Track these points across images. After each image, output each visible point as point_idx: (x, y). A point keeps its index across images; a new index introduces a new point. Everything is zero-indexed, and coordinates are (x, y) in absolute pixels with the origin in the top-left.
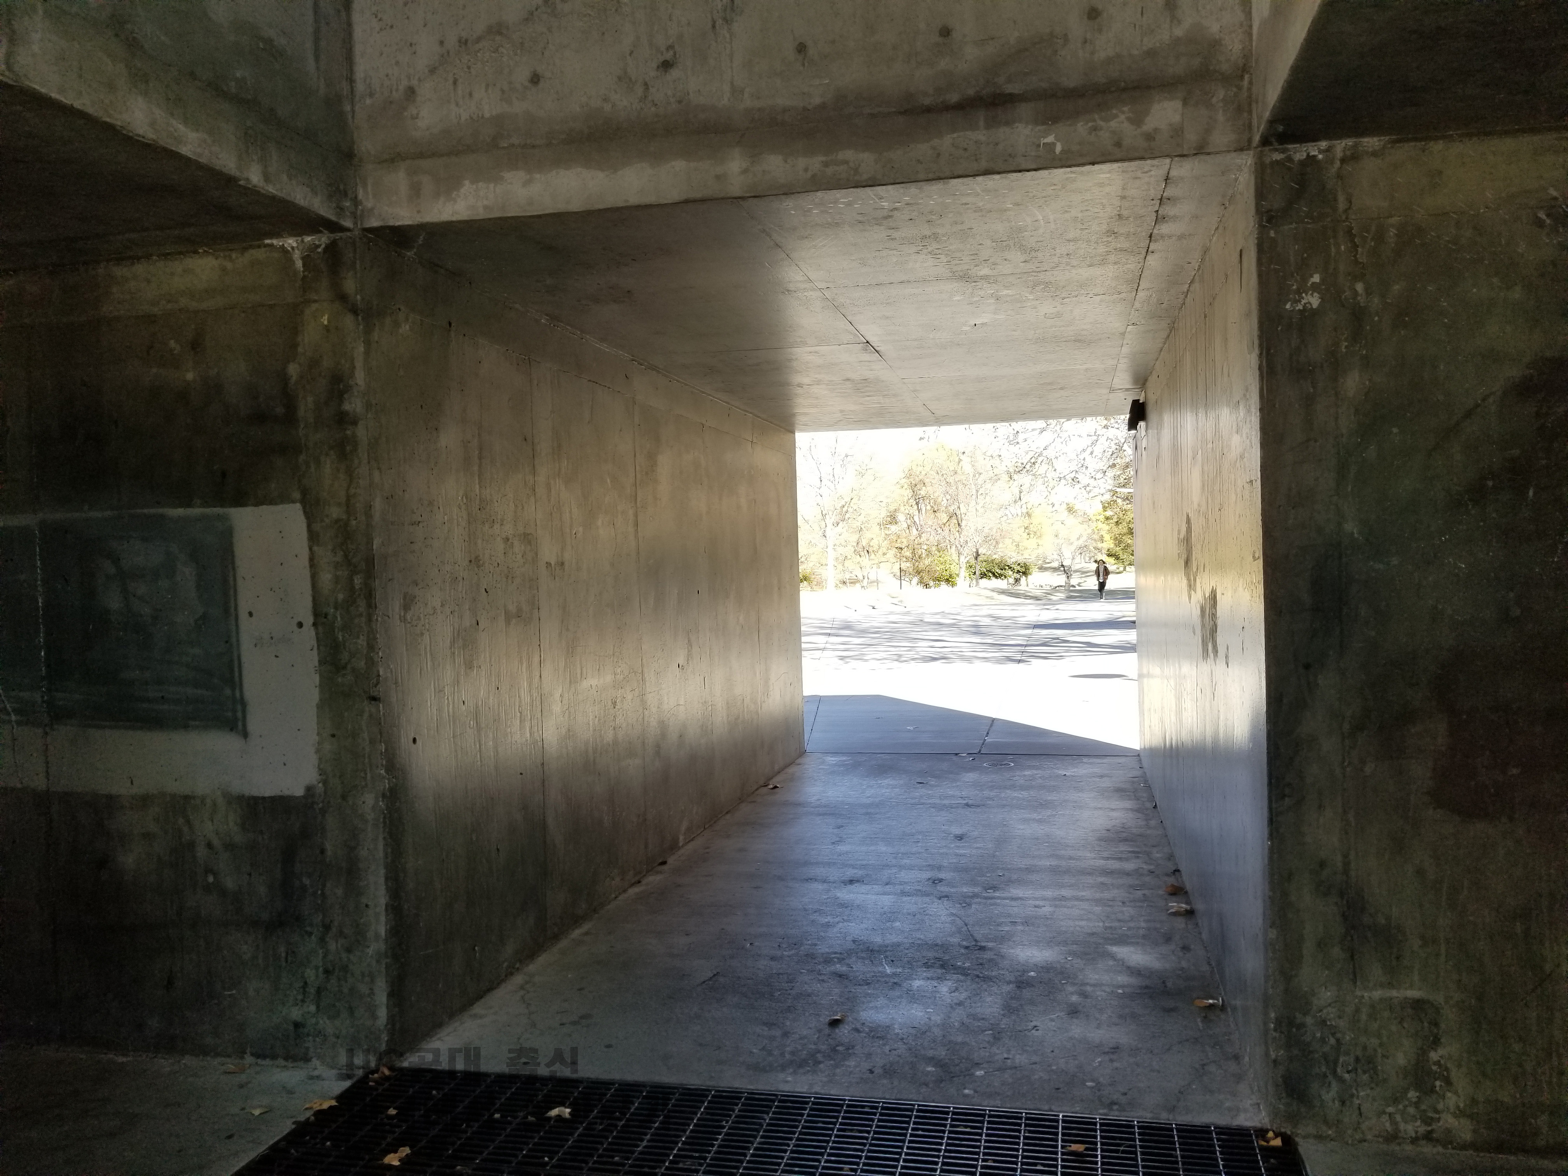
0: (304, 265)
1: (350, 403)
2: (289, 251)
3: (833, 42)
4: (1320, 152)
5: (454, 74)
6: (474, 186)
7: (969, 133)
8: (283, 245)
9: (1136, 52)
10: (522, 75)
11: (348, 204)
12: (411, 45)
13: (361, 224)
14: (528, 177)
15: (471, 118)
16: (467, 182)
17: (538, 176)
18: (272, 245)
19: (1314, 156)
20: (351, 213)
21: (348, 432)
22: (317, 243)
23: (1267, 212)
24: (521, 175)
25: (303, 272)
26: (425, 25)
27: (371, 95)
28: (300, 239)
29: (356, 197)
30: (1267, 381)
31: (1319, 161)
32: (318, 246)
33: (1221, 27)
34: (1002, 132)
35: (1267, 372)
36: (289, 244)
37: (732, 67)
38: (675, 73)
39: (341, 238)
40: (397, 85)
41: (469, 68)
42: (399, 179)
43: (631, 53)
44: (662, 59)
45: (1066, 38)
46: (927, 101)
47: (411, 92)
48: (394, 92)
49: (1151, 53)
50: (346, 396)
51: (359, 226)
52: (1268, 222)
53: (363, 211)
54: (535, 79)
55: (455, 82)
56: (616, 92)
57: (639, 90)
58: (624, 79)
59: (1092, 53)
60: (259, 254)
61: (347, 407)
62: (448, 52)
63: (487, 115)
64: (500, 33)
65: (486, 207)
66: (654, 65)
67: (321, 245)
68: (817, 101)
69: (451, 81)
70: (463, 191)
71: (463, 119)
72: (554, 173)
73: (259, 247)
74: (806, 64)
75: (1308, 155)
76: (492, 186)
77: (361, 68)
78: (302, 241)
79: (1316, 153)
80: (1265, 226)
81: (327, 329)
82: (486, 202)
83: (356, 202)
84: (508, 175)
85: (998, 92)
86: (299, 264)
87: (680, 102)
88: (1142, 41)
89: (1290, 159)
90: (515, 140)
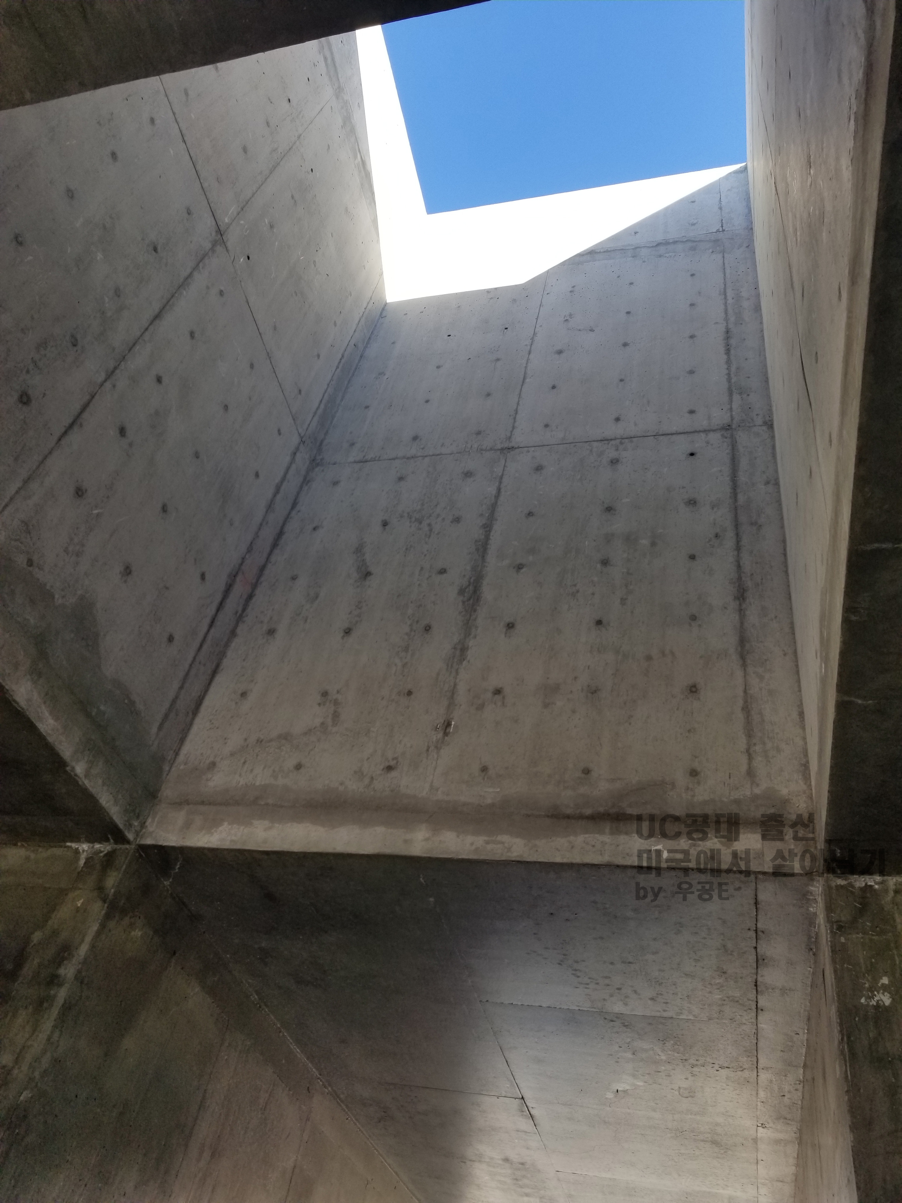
0: (85, 863)
1: (66, 969)
2: (80, 852)
3: (507, 768)
4: (876, 883)
5: (246, 758)
6: (230, 827)
7: (597, 835)
8: (78, 848)
9: (725, 800)
10: (291, 763)
11: (136, 824)
12: (225, 739)
13: (140, 841)
14: (270, 825)
15: (246, 784)
16: (226, 824)
17: (277, 825)
18: (71, 847)
19: (871, 886)
20: (136, 831)
21: (52, 992)
22: (102, 849)
23: (837, 922)
24: (266, 823)
25: (83, 867)
26: (239, 729)
27: (186, 764)
28: (91, 845)
29: (144, 823)
30: (850, 1066)
31: (875, 890)
32: (101, 852)
33: (789, 791)
34: (622, 838)
35: (849, 1057)
36: (83, 848)
37: (434, 775)
38: (394, 774)
39: (121, 849)
40: (206, 759)
41: (257, 755)
42: (180, 816)
43: (368, 758)
44: (387, 764)
45: (673, 785)
46: (569, 811)
47: (213, 764)
48: (201, 764)
49: (737, 802)
50: (65, 962)
51: (137, 842)
52: (837, 929)
53: (145, 833)
54: (299, 767)
55: (244, 763)
56: (350, 780)
57: (367, 781)
58: (359, 774)
59: (693, 796)
60: (57, 851)
61: (62, 971)
62: (247, 746)
63: (258, 784)
64: (286, 739)
65: (232, 841)
66: (382, 767)
67: (103, 851)
68: (489, 801)
69: (242, 761)
70: (220, 828)
71: (240, 784)
72: (289, 824)
73: (61, 847)
74: (486, 779)
75: (866, 884)
76: (242, 828)
77: (187, 748)
78: (93, 847)
79: (873, 884)
80: (836, 933)
81: (78, 910)
82: (234, 838)
83: (143, 825)
84: (256, 822)
85: (621, 812)
86: (82, 862)
87: (392, 791)
88: (730, 793)
89: (851, 885)
90: (270, 801)
